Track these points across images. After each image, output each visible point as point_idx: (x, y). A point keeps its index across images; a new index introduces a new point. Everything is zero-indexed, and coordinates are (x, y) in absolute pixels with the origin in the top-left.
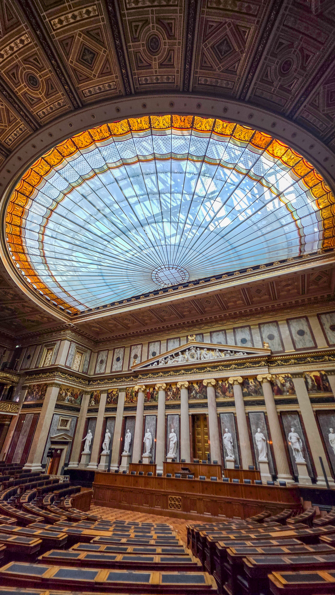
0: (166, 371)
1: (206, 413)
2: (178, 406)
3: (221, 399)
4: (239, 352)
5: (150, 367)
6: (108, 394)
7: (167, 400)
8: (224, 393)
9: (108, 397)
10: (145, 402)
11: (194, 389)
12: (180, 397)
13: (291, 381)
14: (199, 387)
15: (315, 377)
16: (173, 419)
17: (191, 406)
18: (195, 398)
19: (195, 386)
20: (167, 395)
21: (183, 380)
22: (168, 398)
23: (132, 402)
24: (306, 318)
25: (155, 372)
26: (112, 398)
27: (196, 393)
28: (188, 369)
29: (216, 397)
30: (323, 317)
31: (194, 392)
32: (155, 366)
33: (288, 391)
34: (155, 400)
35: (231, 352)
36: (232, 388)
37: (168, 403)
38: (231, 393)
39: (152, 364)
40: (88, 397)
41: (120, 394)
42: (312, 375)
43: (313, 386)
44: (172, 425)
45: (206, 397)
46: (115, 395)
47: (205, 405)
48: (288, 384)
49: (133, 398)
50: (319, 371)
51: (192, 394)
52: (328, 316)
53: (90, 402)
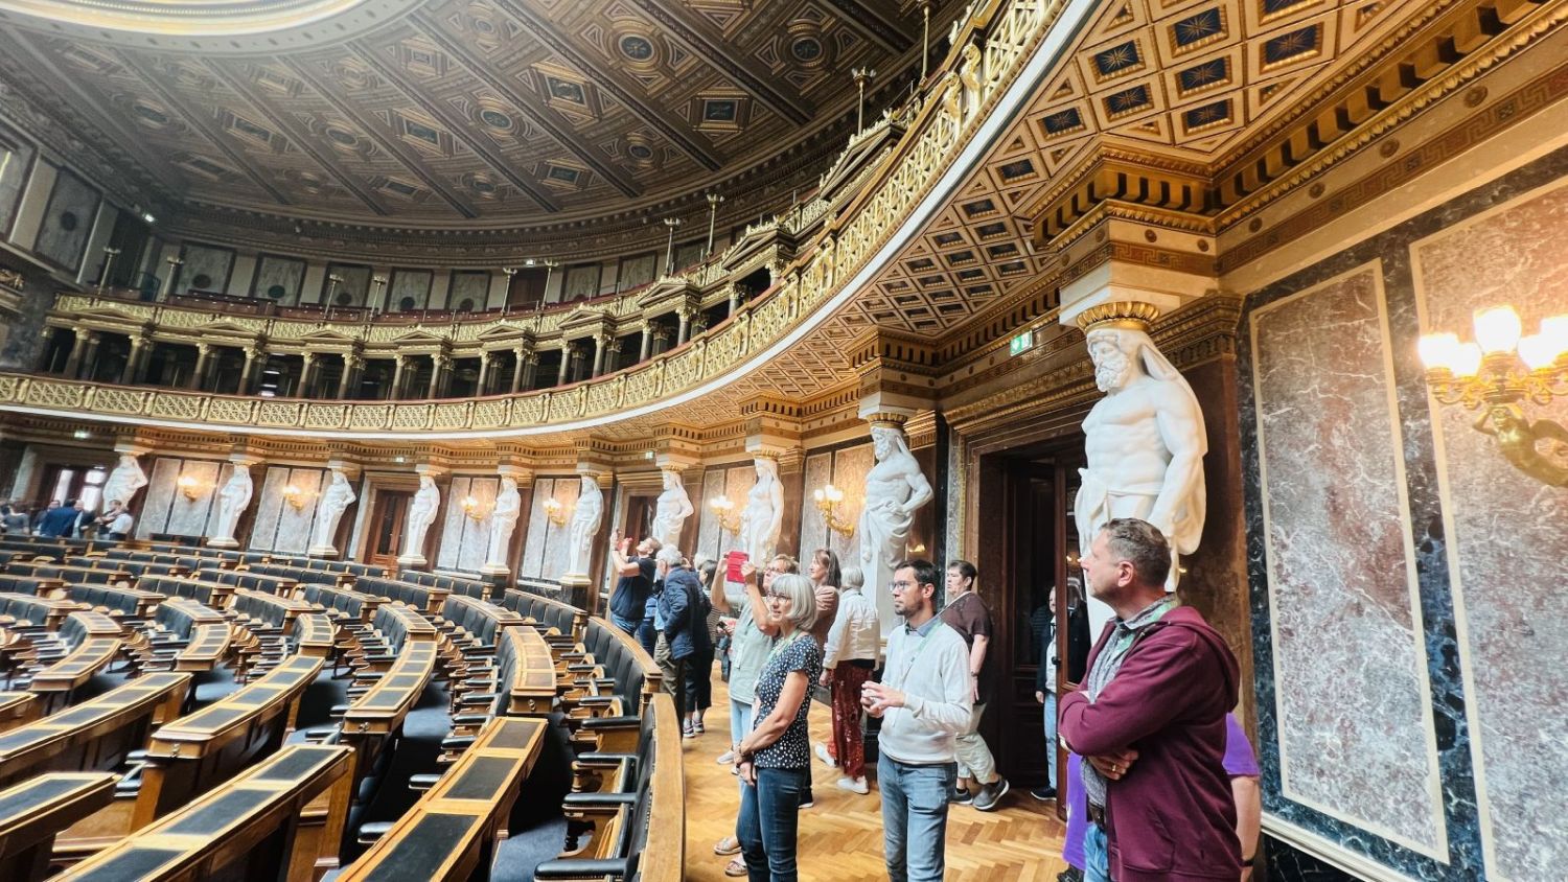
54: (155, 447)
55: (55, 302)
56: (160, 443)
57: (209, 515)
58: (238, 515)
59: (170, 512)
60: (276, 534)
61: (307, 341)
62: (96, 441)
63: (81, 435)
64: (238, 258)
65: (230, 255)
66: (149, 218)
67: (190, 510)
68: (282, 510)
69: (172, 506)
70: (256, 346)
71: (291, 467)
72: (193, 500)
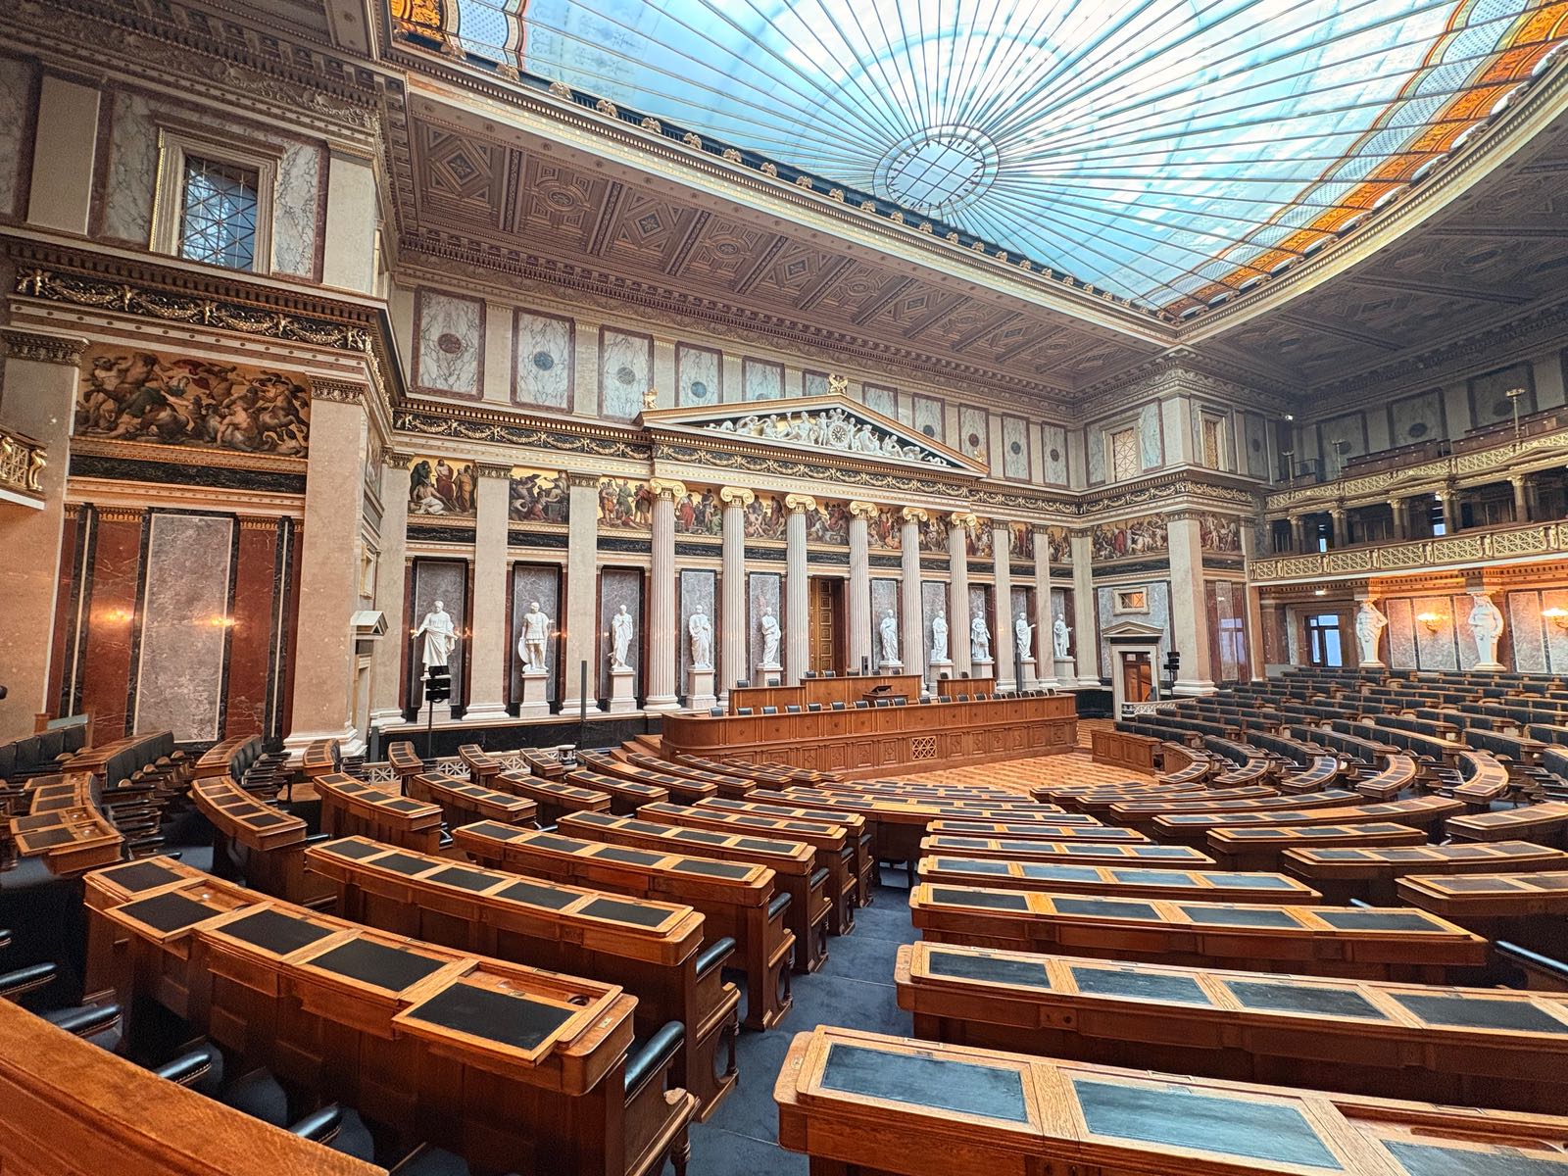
0: (756, 456)
1: (846, 575)
2: (782, 555)
3: (878, 551)
4: (935, 456)
5: (709, 431)
6: (514, 485)
7: (748, 535)
8: (883, 538)
9: (514, 494)
10: (677, 531)
11: (820, 519)
12: (784, 532)
13: (990, 535)
14: (832, 516)
15: (1020, 531)
16: (764, 584)
17: (813, 557)
18: (820, 539)
19: (822, 511)
20: (748, 523)
21: (802, 491)
22: (751, 530)
23: (625, 524)
24: (1028, 422)
25: (724, 451)
26: (535, 501)
27: (825, 530)
28: (816, 463)
29: (870, 544)
30: (1047, 428)
31: (818, 526)
32: (725, 431)
33: (983, 551)
34: (710, 530)
35: (923, 450)
36: (900, 530)
37: (753, 543)
38: (897, 540)
39: (719, 422)
40: (405, 477)
41: (574, 491)
42: (1017, 527)
43: (1015, 547)
44: (762, 599)
45: (846, 542)
46: (548, 492)
47: (844, 559)
48: (985, 538)
49: (628, 512)
50: (1025, 523)
51: (813, 529)
52: (1052, 429)
53: (416, 499)
54: (1382, 592)
55: (1267, 503)
56: (1385, 589)
57: (1456, 643)
58: (1495, 641)
59: (1416, 643)
60: (1548, 657)
61: (1509, 466)
62: (1333, 595)
63: (1319, 593)
64: (1368, 416)
65: (1359, 416)
66: (1290, 418)
67: (1435, 640)
68: (1545, 634)
69: (1415, 638)
70: (1448, 487)
71: (1540, 591)
72: (1434, 632)
